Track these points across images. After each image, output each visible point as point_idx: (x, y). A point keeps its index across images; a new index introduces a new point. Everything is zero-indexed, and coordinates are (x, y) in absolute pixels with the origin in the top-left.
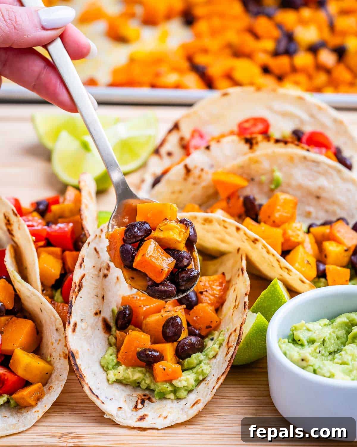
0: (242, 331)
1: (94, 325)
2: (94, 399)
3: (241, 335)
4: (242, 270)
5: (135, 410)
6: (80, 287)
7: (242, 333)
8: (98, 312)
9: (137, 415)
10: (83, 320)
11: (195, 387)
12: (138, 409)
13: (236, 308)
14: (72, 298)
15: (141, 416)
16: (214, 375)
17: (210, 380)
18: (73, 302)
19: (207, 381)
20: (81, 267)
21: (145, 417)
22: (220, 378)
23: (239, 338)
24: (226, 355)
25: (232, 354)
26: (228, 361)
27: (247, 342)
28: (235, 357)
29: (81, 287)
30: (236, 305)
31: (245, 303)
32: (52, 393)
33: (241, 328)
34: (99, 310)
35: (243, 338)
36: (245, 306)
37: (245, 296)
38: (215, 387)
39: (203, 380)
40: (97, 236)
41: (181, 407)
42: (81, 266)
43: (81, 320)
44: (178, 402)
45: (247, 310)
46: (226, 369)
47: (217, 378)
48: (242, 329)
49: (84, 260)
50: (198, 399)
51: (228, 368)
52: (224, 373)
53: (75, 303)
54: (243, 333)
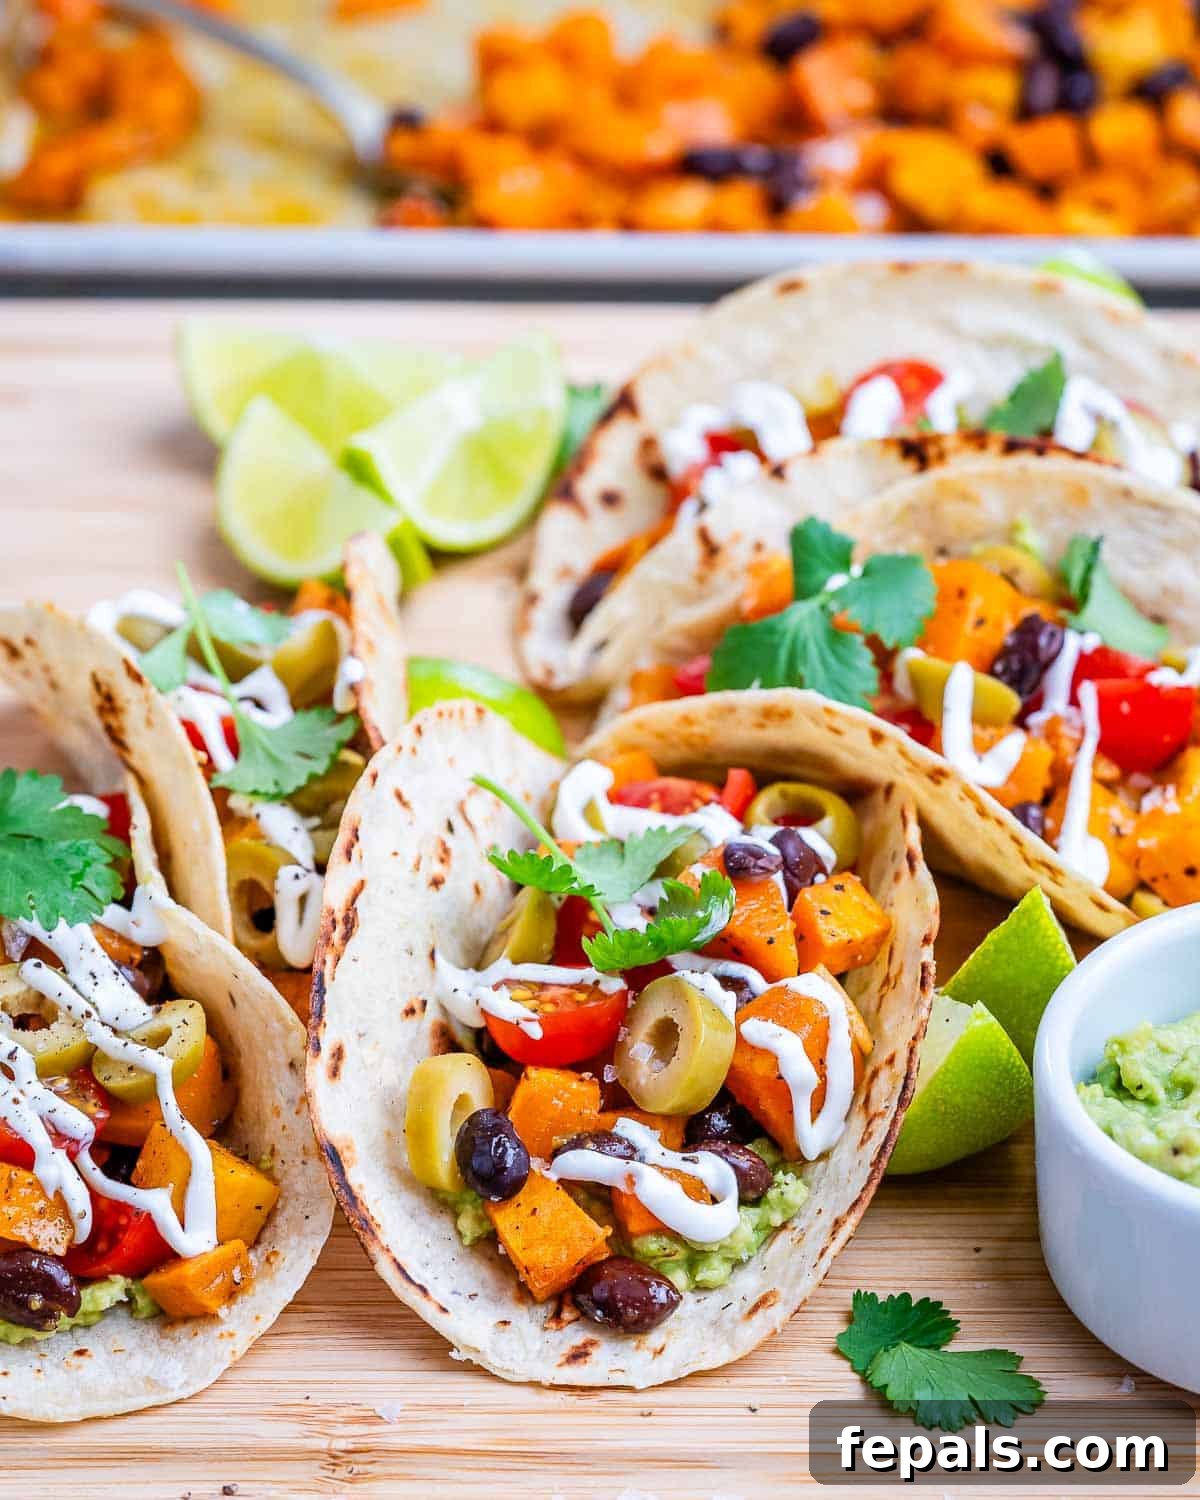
0: (917, 1061)
1: (404, 1051)
2: (410, 1297)
3: (914, 1075)
4: (911, 858)
5: (553, 1325)
6: (349, 926)
7: (915, 1069)
8: (417, 1007)
9: (561, 1342)
10: (364, 1035)
11: (755, 1251)
12: (564, 1324)
13: (892, 985)
14: (324, 962)
15: (578, 1347)
16: (820, 1211)
17: (809, 1227)
18: (327, 978)
19: (797, 1230)
20: (350, 859)
21: (590, 1349)
22: (844, 1222)
23: (905, 1087)
24: (863, 1142)
25: (882, 1139)
26: (871, 1165)
27: (936, 1101)
28: (893, 1150)
29: (353, 926)
30: (891, 975)
31: (924, 968)
32: (280, 1276)
33: (911, 1051)
34: (421, 998)
35: (920, 1085)
36: (923, 978)
37: (923, 946)
38: (828, 1251)
39: (784, 1226)
40: (404, 751)
41: (711, 1315)
42: (349, 855)
43: (360, 1036)
44: (699, 1301)
45: (931, 992)
46: (863, 1190)
47: (833, 1220)
48: (916, 1055)
49: (360, 833)
50: (768, 1290)
51: (869, 1188)
52: (855, 1204)
53: (333, 979)
54: (918, 1069)
